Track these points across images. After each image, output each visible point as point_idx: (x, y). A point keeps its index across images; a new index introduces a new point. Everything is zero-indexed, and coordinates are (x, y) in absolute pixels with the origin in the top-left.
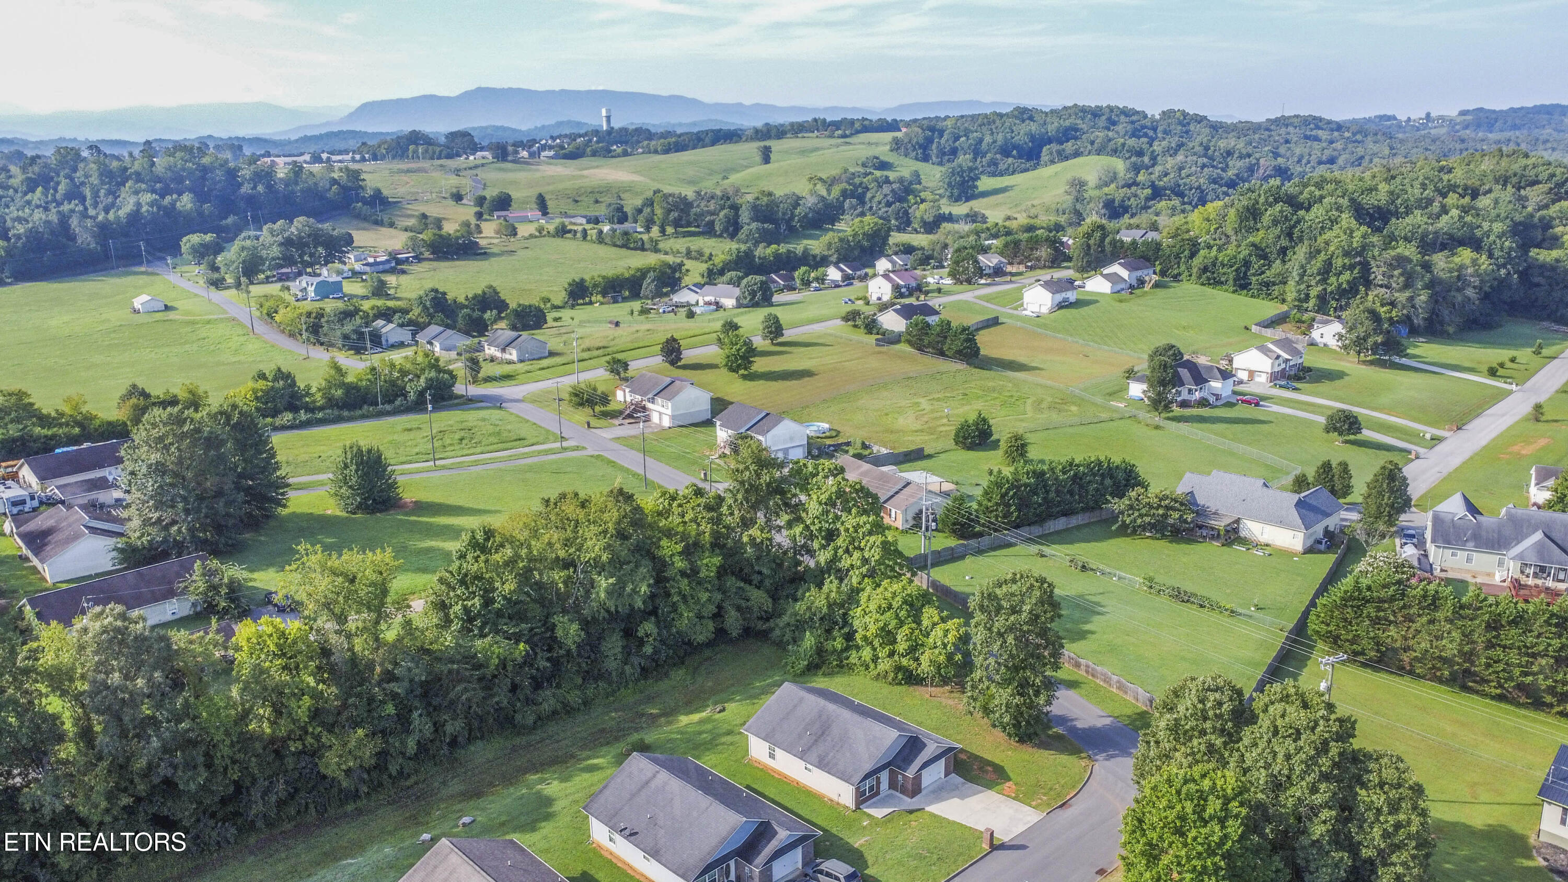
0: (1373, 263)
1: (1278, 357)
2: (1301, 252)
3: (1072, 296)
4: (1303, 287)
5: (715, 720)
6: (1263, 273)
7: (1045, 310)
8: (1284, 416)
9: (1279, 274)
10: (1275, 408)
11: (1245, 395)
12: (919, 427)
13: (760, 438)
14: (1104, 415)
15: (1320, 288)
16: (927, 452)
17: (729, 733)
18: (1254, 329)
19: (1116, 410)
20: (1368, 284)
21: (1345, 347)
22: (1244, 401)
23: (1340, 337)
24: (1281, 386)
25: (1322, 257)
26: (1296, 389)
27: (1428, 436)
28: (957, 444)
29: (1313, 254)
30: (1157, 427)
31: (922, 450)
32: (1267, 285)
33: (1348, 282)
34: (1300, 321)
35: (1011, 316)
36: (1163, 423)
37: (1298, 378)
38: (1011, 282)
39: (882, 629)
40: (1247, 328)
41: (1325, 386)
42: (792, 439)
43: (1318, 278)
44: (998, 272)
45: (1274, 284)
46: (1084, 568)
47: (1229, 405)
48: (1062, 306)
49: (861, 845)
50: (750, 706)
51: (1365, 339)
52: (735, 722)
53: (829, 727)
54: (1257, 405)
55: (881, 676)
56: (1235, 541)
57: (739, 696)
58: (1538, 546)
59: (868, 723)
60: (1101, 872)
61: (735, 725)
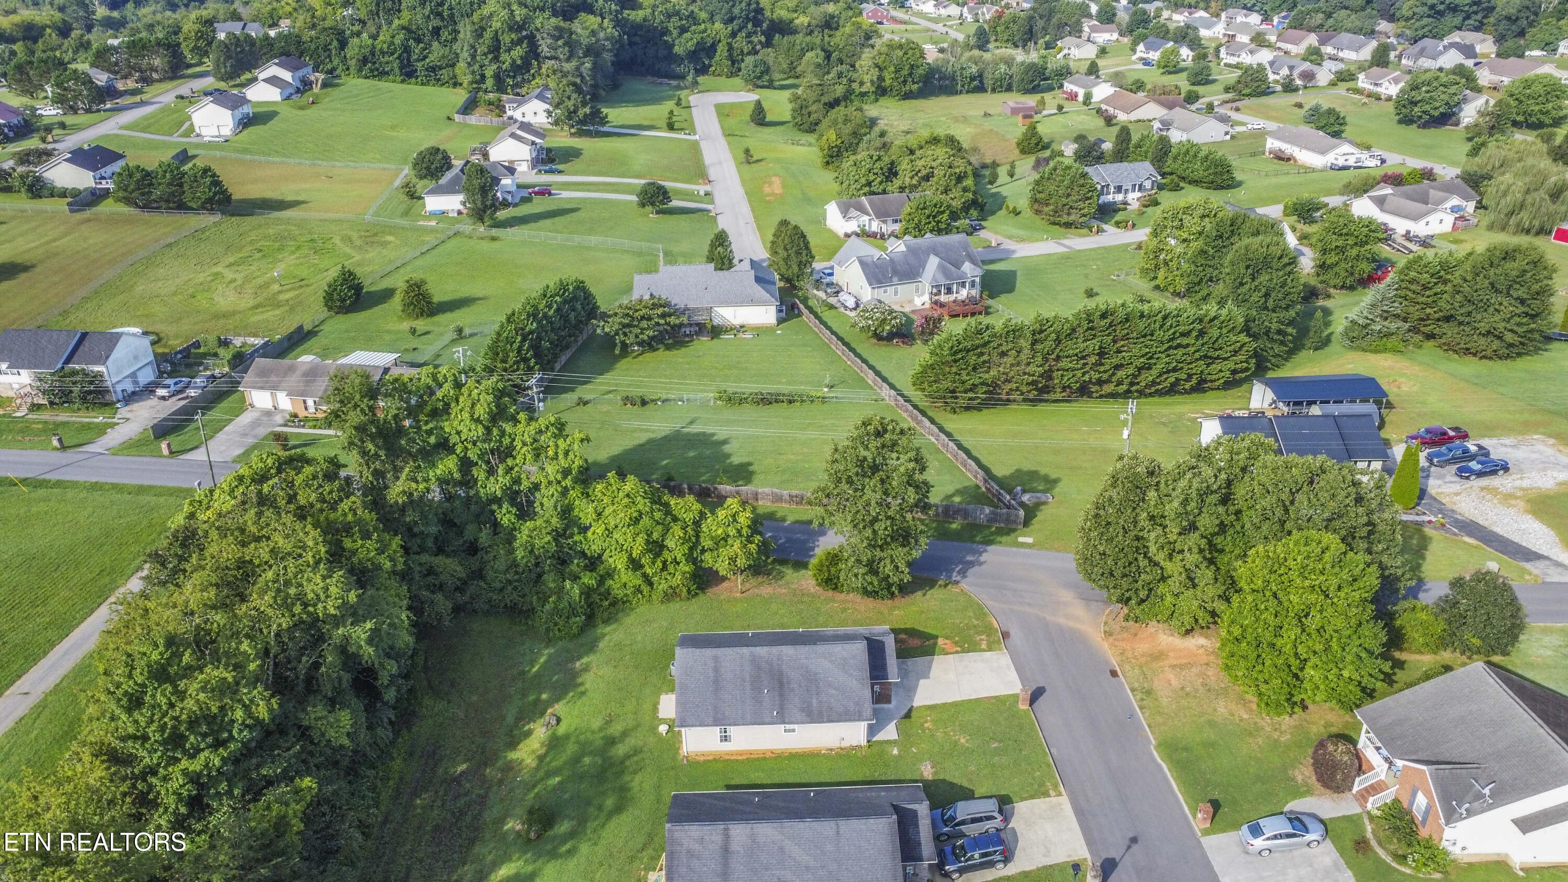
0: (539, 36)
1: (533, 143)
3: (246, 109)
4: (476, 67)
5: (567, 737)
6: (426, 57)
7: (227, 131)
8: (584, 200)
9: (443, 56)
10: (565, 194)
11: (534, 186)
12: (252, 303)
13: (97, 368)
14: (430, 239)
15: (494, 67)
16: (307, 327)
17: (612, 741)
18: (456, 118)
19: (432, 230)
20: (536, 55)
21: (556, 123)
22: (536, 193)
23: (549, 113)
24: (546, 172)
25: (489, 36)
26: (560, 172)
27: (702, 193)
28: (330, 309)
29: (479, 32)
30: (494, 239)
31: (301, 328)
32: (432, 69)
33: (522, 58)
34: (490, 103)
35: (198, 146)
36: (494, 232)
37: (552, 161)
38: (143, 103)
39: (648, 542)
40: (448, 117)
41: (576, 164)
42: (136, 358)
43: (491, 56)
44: (109, 92)
45: (442, 68)
46: (644, 403)
47: (526, 200)
48: (246, 123)
49: (935, 773)
50: (584, 699)
51: (575, 112)
52: (596, 724)
53: (781, 673)
54: (550, 194)
55: (671, 595)
56: (716, 332)
57: (541, 693)
58: (941, 268)
59: (821, 648)
60: (1114, 674)
61: (601, 729)
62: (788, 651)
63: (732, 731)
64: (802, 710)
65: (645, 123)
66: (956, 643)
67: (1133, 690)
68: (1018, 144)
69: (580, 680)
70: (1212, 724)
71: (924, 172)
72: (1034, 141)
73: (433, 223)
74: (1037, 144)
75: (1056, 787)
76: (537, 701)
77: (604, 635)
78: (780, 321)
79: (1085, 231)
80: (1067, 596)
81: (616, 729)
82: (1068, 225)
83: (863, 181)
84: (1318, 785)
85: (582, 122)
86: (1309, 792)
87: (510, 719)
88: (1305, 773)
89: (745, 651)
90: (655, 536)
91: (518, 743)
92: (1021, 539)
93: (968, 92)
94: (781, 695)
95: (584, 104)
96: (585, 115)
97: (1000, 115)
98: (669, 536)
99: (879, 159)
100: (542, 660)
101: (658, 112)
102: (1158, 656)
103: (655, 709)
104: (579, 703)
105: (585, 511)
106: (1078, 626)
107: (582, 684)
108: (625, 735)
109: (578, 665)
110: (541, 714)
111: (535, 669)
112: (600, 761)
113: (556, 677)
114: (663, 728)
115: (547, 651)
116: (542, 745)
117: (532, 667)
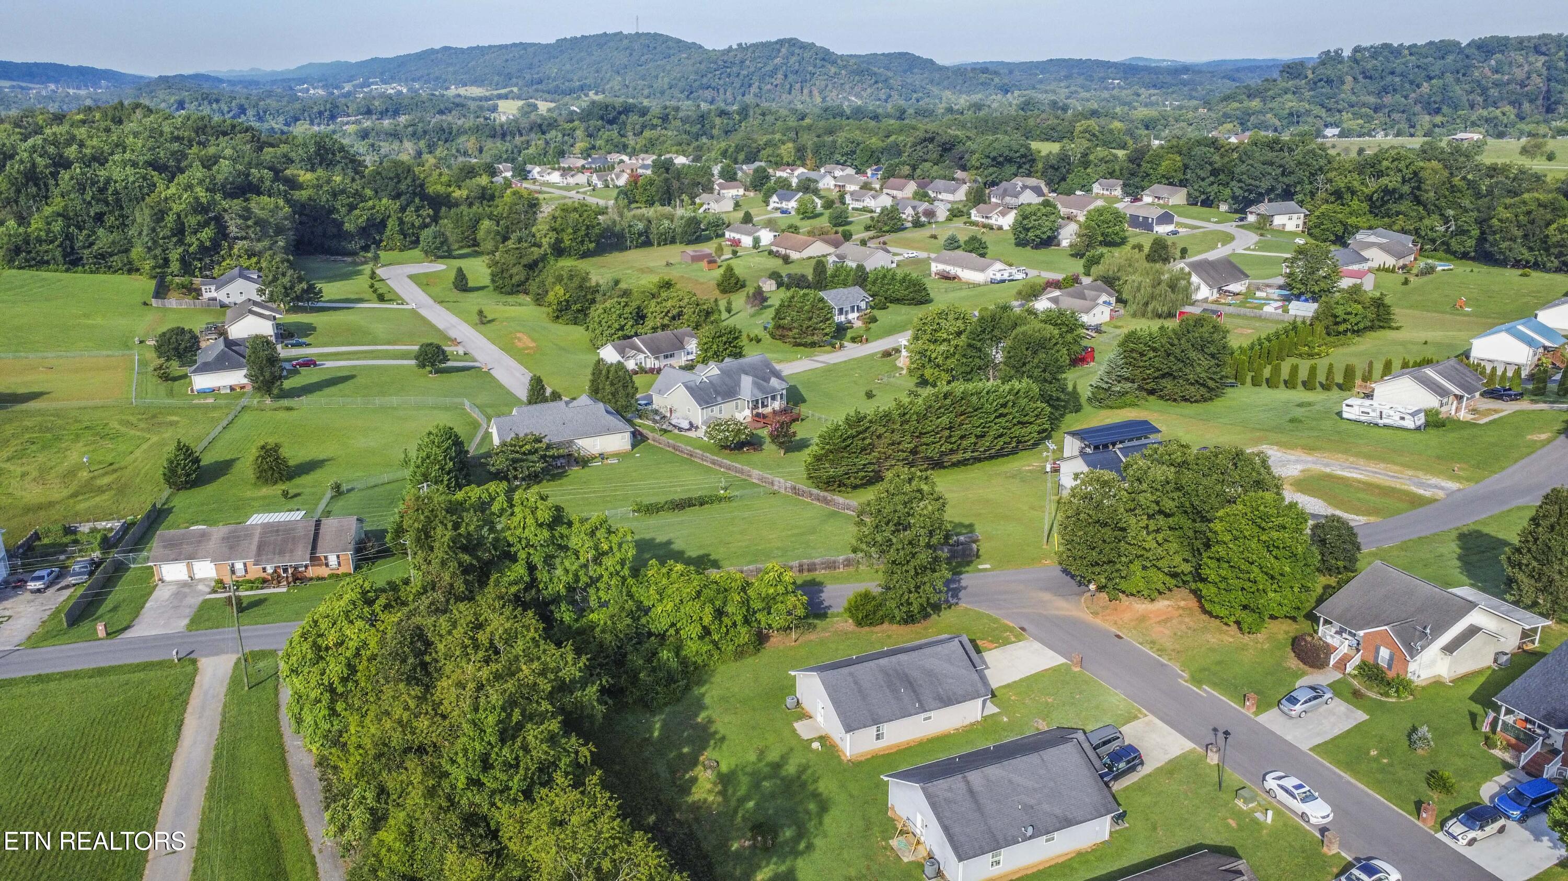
0: (227, 217)
1: (267, 316)
2: (142, 216)
4: (158, 251)
5: (734, 772)
6: (91, 244)
8: (353, 367)
9: (113, 243)
10: (329, 364)
14: (221, 415)
15: (180, 250)
17: (777, 766)
18: (154, 302)
20: (225, 236)
21: (272, 300)
22: (301, 365)
23: (259, 291)
24: (293, 345)
25: (170, 219)
26: (308, 345)
27: (461, 353)
28: (174, 486)
29: (159, 216)
30: (285, 409)
32: (103, 256)
33: (211, 239)
34: (183, 287)
37: (291, 335)
40: (145, 304)
41: (318, 337)
43: (175, 239)
45: (111, 255)
47: (293, 372)
49: (1051, 726)
50: (727, 743)
51: (292, 288)
52: (752, 757)
53: (906, 676)
54: (315, 365)
55: (740, 654)
56: (583, 462)
57: (680, 749)
58: (755, 384)
59: (927, 651)
60: (1118, 637)
61: (760, 760)
62: (903, 657)
63: (886, 728)
64: (935, 699)
65: (353, 296)
66: (992, 642)
67: (1141, 644)
68: (718, 285)
69: (712, 730)
70: (1212, 650)
71: (675, 312)
72: (733, 281)
73: (211, 400)
74: (736, 284)
75: (1140, 711)
76: (681, 756)
77: (703, 695)
78: (634, 446)
79: (828, 348)
80: (1047, 596)
81: (773, 756)
82: (813, 345)
83: (616, 326)
84: (1306, 668)
85: (298, 298)
86: (1304, 674)
87: (664, 774)
88: (1293, 662)
89: (872, 664)
90: (717, 603)
91: (690, 788)
92: (980, 567)
93: (637, 247)
94: (915, 691)
95: (300, 279)
96: (303, 290)
97: (680, 263)
98: (729, 604)
99: (626, 305)
100: (658, 726)
101: (357, 285)
102: (1143, 619)
103: (798, 736)
104: (724, 747)
105: (647, 596)
106: (1067, 613)
107: (716, 733)
108: (784, 758)
109: (699, 720)
110: (694, 763)
111: (656, 734)
112: (779, 782)
113: (686, 734)
114: (816, 745)
115: (657, 718)
116: (715, 784)
117: (652, 733)
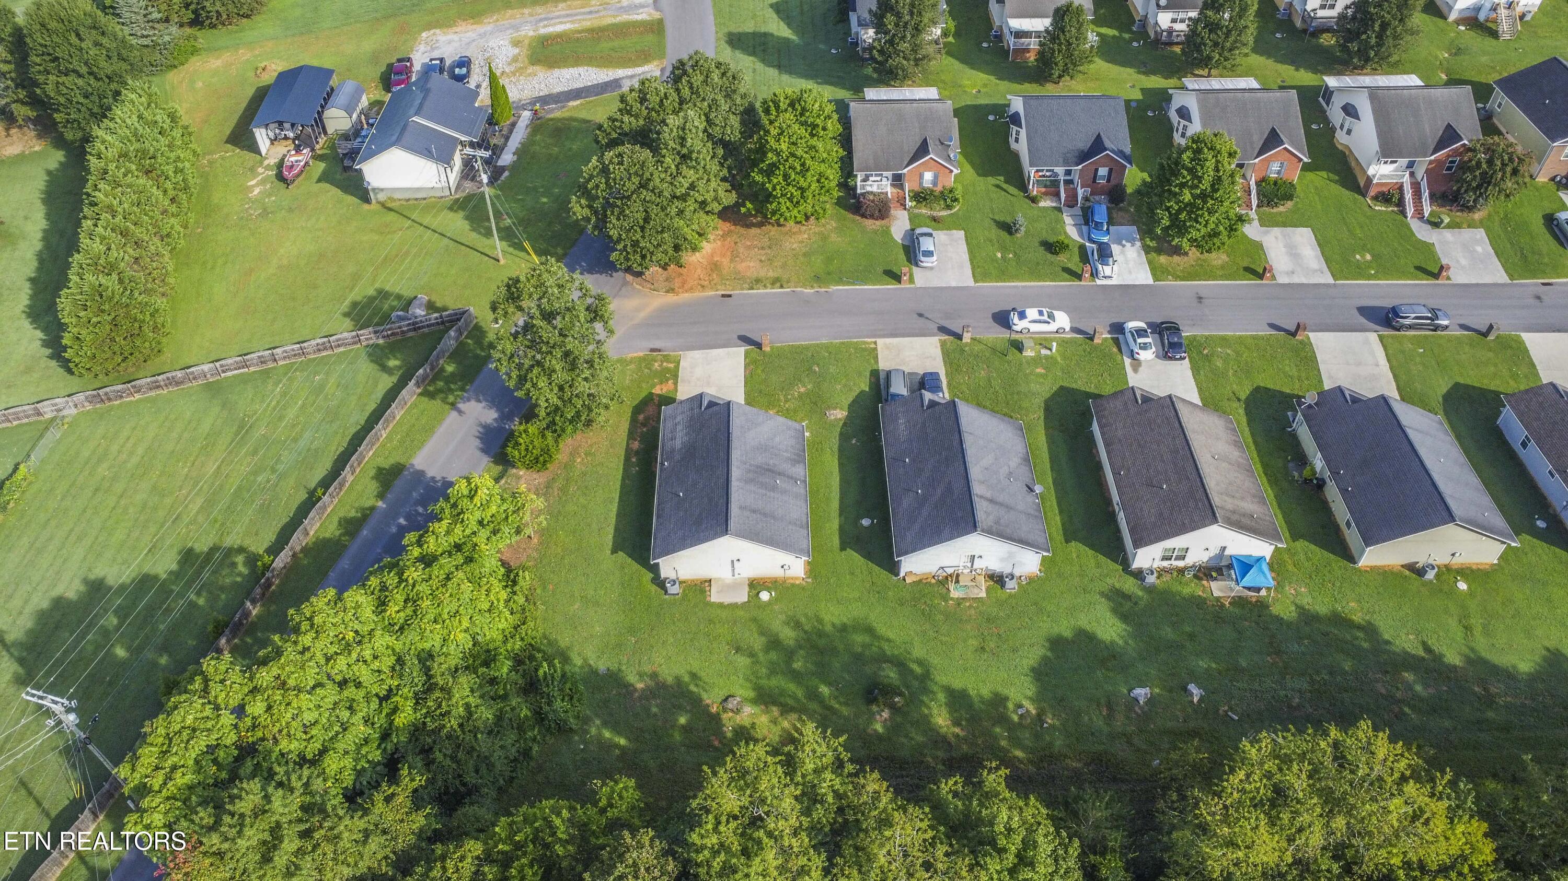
49: (841, 409)
50: (702, 674)
52: (742, 661)
53: (760, 467)
59: (736, 431)
60: (726, 296)
61: (752, 655)
64: (794, 465)
66: (663, 382)
67: (752, 288)
69: (670, 680)
70: (807, 255)
75: (864, 343)
76: (686, 729)
81: (753, 641)
84: (884, 222)
86: (887, 227)
88: (870, 224)
94: (781, 474)
100: (607, 734)
102: (715, 267)
103: (734, 606)
104: (709, 680)
107: (678, 679)
108: (763, 631)
109: (640, 686)
110: (715, 719)
111: (623, 742)
112: (802, 652)
113: (654, 710)
114: (765, 596)
115: (593, 731)
116: (767, 712)
117: (617, 746)
